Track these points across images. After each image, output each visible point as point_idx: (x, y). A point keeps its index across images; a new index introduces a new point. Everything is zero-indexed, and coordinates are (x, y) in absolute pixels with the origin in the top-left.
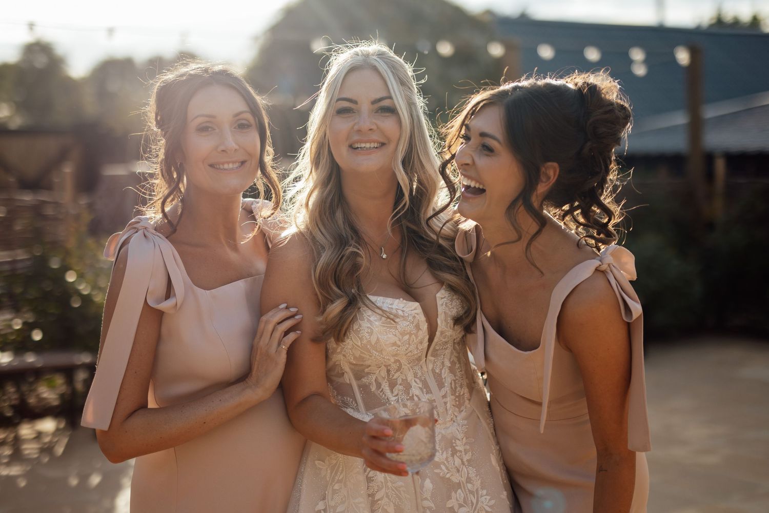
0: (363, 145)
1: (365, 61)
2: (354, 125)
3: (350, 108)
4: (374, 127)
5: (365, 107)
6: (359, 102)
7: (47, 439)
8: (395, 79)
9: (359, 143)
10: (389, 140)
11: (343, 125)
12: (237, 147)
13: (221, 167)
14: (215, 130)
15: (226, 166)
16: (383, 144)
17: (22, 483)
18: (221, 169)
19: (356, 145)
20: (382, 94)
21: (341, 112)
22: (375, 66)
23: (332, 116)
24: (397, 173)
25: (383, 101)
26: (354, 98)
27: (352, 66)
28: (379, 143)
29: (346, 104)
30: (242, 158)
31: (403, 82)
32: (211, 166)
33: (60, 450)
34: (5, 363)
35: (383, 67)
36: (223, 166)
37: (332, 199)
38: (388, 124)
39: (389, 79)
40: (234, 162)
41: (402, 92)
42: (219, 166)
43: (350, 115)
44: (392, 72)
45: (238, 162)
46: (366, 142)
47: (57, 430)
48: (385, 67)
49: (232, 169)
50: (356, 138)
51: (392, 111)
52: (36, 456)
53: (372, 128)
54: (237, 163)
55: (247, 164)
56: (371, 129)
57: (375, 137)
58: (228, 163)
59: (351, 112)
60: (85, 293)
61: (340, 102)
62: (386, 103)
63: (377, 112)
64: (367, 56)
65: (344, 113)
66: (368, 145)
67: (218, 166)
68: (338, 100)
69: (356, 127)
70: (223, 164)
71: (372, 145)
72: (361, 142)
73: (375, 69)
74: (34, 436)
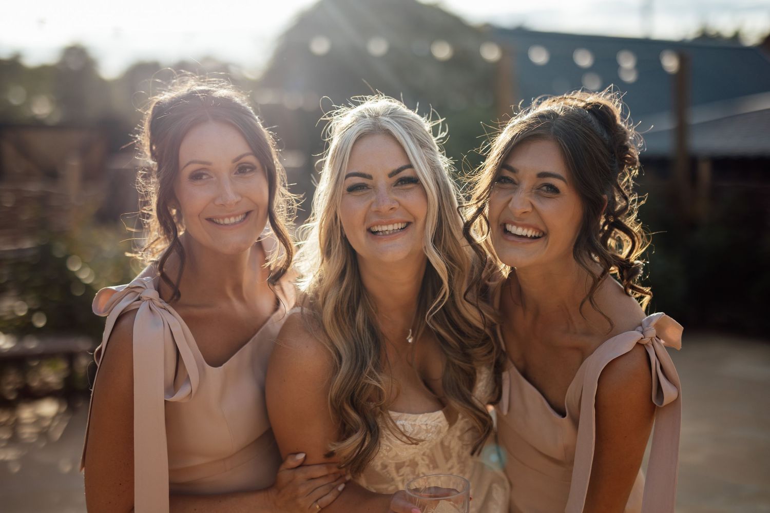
0: (385, 228)
1: (374, 124)
2: (370, 206)
3: (364, 183)
4: (396, 205)
5: (382, 181)
6: (374, 177)
7: (47, 423)
8: (413, 142)
9: (379, 226)
10: (415, 219)
11: (359, 206)
12: (239, 198)
13: (221, 222)
14: (212, 177)
15: (227, 221)
16: (408, 224)
17: (16, 469)
18: (222, 225)
19: (376, 229)
20: (401, 163)
21: (352, 189)
22: (388, 130)
23: (343, 195)
24: (429, 257)
25: (402, 172)
26: (368, 172)
27: (361, 132)
28: (404, 223)
29: (358, 180)
30: (246, 209)
31: (423, 144)
32: (210, 220)
33: (58, 435)
34: (5, 349)
35: (397, 130)
36: (223, 220)
37: (350, 298)
38: (411, 199)
39: (407, 144)
40: (235, 216)
41: (423, 156)
42: (219, 220)
43: (364, 192)
44: (409, 134)
45: (242, 215)
46: (387, 224)
47: (58, 414)
48: (400, 128)
49: (235, 223)
50: (375, 220)
51: (414, 180)
52: (34, 440)
53: (392, 207)
54: (240, 216)
55: (253, 215)
56: (392, 209)
57: (398, 217)
58: (229, 217)
59: (365, 188)
60: (89, 282)
61: (350, 178)
62: (407, 173)
63: (396, 185)
64: (376, 116)
65: (357, 190)
66: (390, 227)
67: (217, 221)
68: (348, 176)
69: (374, 208)
70: (223, 218)
71: (396, 227)
72: (382, 224)
73: (388, 133)
74: (33, 420)
